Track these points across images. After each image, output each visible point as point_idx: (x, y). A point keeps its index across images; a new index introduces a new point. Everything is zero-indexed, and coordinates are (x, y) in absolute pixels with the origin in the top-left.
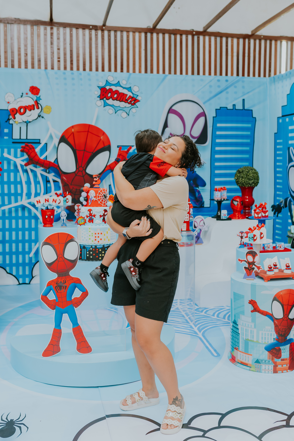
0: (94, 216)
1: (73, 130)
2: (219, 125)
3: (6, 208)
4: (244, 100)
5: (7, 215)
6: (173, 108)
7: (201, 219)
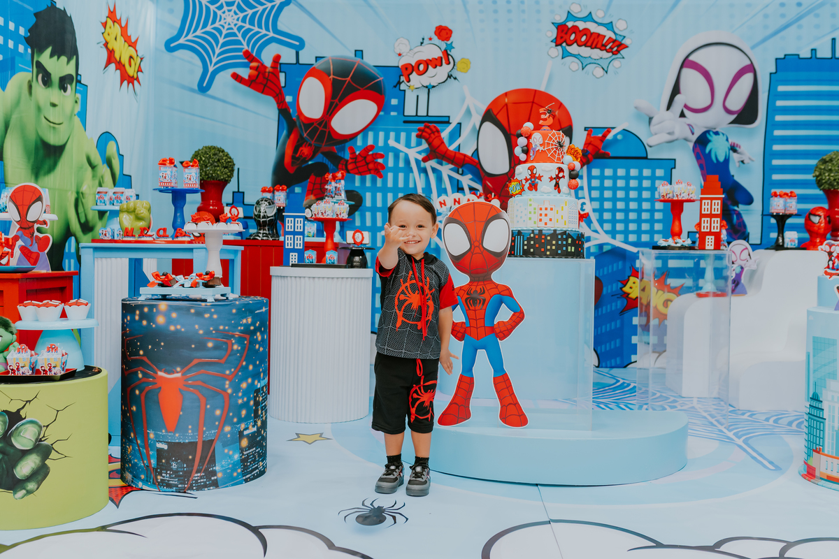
0: (540, 178)
1: (506, 100)
7: (745, 247)
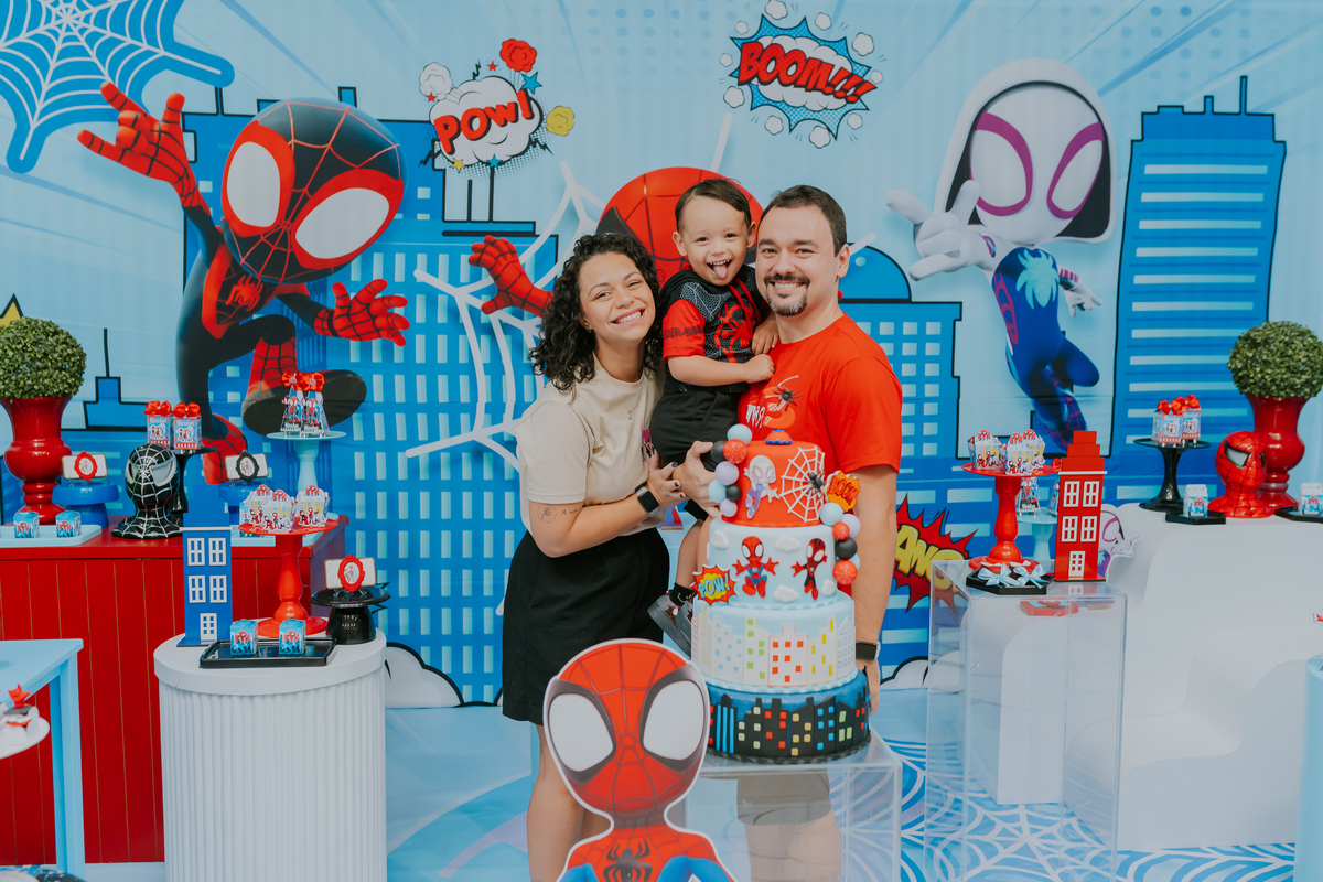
1: (645, 190)
2: (1150, 170)
3: (421, 452)
4: (1244, 79)
5: (424, 475)
6: (991, 111)
7: (1112, 517)
